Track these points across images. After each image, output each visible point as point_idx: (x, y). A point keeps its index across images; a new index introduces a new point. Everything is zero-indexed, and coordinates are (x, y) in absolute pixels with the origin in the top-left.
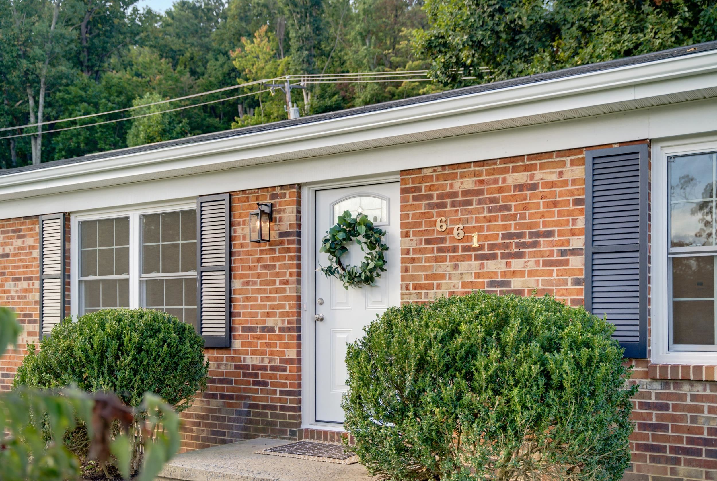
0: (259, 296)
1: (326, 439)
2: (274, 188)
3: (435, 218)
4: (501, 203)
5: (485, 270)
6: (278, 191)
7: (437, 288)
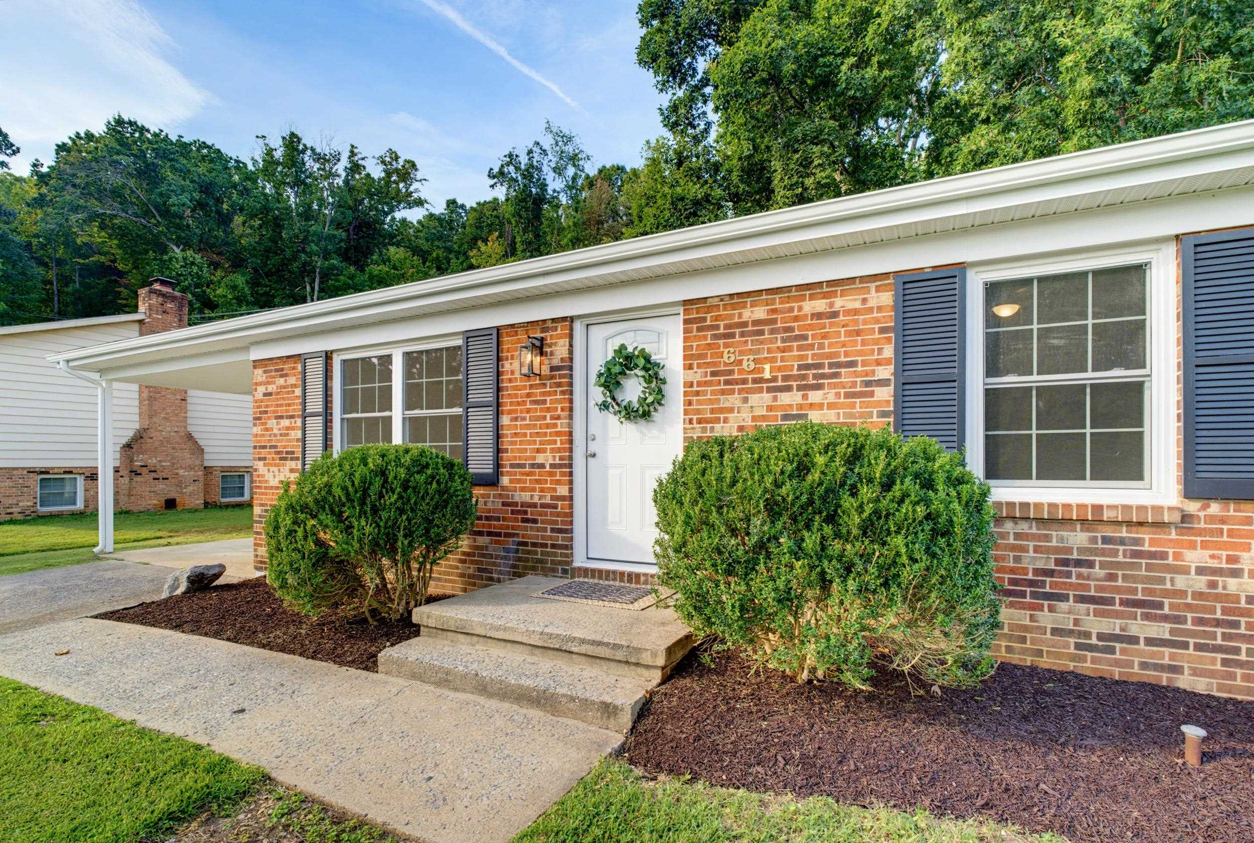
0: (528, 432)
1: (600, 578)
2: (544, 321)
3: (722, 349)
4: (797, 333)
5: (779, 403)
6: (549, 324)
7: (724, 422)
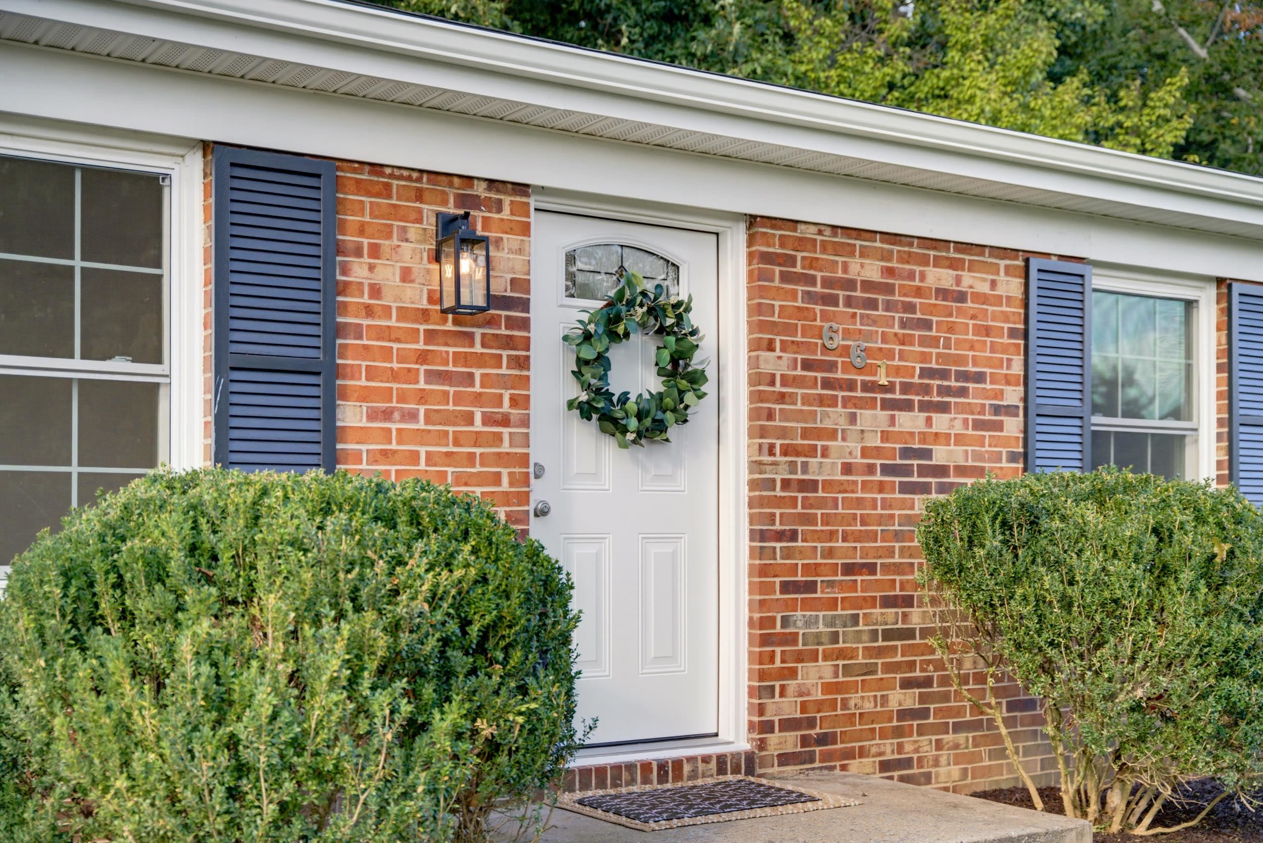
0: (423, 450)
2: (469, 180)
3: (818, 323)
4: (919, 315)
5: (896, 429)
6: (480, 190)
7: (824, 455)
